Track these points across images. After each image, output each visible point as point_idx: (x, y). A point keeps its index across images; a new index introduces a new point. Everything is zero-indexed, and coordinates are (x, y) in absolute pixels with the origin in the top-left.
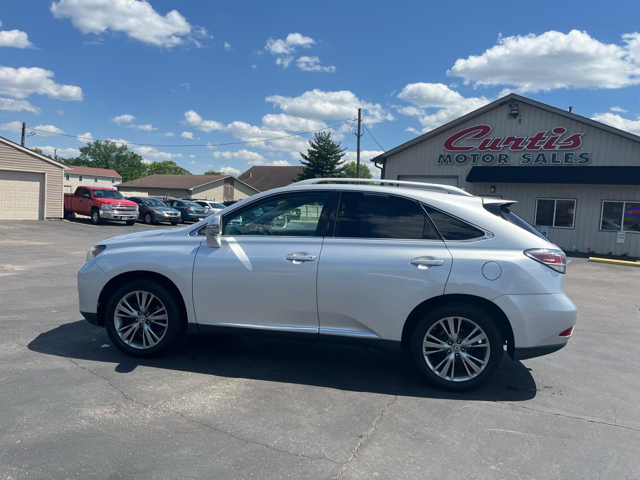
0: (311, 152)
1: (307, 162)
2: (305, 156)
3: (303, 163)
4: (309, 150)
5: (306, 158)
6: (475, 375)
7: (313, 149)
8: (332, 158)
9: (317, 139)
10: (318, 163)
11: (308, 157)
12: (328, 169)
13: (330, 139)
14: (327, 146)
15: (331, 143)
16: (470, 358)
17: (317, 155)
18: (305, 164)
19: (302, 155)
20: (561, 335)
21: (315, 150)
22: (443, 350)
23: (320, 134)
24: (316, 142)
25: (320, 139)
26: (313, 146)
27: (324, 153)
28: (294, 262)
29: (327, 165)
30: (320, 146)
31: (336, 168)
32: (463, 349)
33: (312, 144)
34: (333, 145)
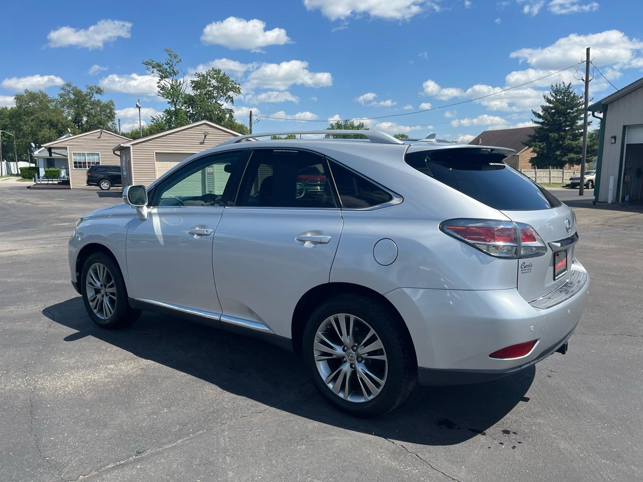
0: (545, 109)
1: (541, 120)
2: (538, 114)
3: (536, 122)
4: (542, 107)
5: (539, 116)
6: (372, 397)
7: (548, 104)
8: (573, 113)
9: (555, 92)
10: (553, 120)
11: (542, 114)
12: (568, 126)
13: (571, 90)
14: (567, 99)
15: (572, 95)
16: (366, 374)
17: (553, 111)
18: (538, 123)
19: (535, 113)
20: (491, 356)
21: (551, 105)
22: (335, 356)
23: (558, 85)
24: (552, 96)
25: (557, 91)
26: (549, 101)
27: (563, 107)
28: (195, 236)
29: (565, 122)
30: (557, 100)
31: (579, 124)
32: (360, 359)
33: (548, 99)
34: (574, 96)
